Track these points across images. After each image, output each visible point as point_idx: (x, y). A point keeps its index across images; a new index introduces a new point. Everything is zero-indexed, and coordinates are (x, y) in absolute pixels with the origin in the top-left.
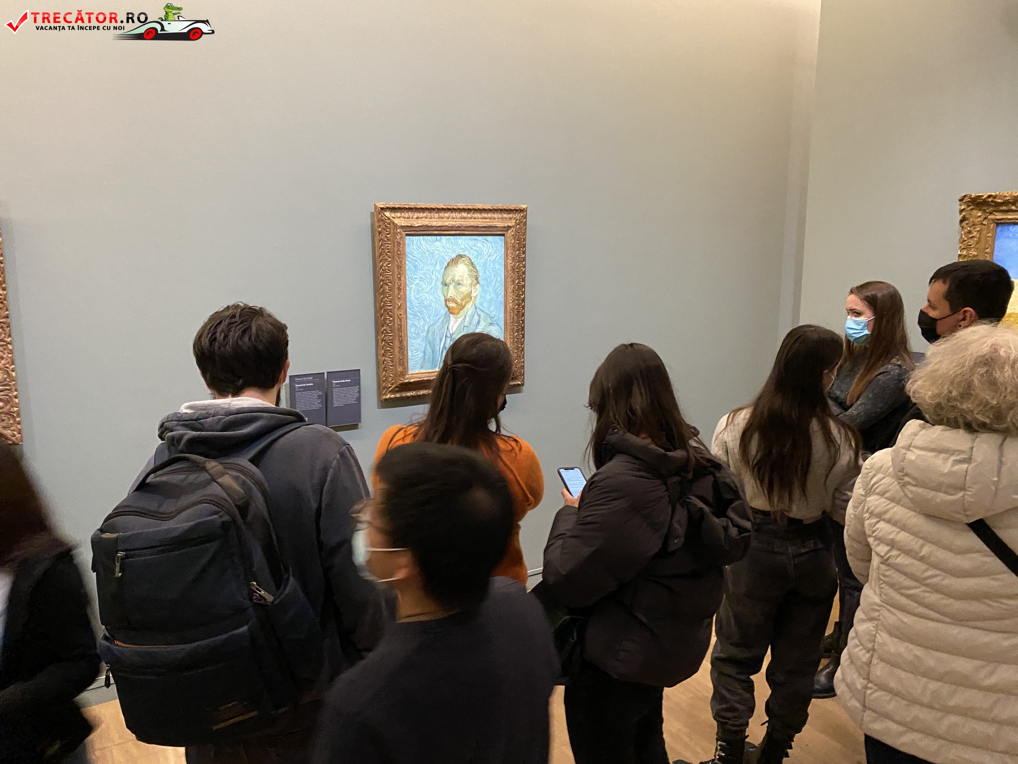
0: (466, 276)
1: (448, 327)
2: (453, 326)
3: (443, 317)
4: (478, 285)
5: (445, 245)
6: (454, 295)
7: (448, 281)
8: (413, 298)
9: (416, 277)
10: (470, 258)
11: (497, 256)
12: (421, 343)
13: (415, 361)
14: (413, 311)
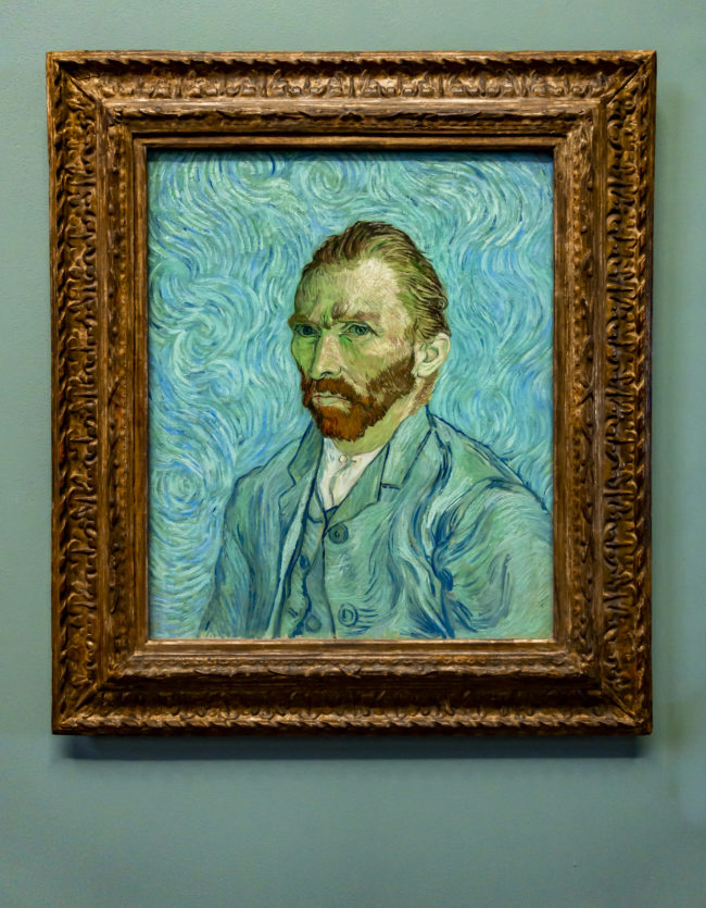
0: (391, 301)
1: (314, 482)
2: (334, 480)
3: (297, 444)
4: (442, 335)
5: (304, 187)
6: (341, 369)
7: (314, 317)
8: (178, 372)
9: (190, 299)
10: (406, 238)
11: (520, 233)
12: (205, 536)
13: (180, 600)
14: (178, 419)
